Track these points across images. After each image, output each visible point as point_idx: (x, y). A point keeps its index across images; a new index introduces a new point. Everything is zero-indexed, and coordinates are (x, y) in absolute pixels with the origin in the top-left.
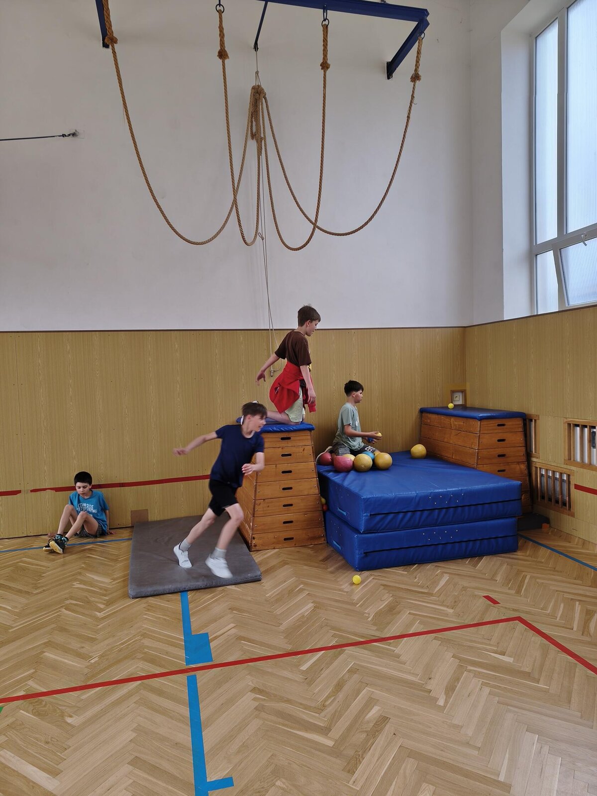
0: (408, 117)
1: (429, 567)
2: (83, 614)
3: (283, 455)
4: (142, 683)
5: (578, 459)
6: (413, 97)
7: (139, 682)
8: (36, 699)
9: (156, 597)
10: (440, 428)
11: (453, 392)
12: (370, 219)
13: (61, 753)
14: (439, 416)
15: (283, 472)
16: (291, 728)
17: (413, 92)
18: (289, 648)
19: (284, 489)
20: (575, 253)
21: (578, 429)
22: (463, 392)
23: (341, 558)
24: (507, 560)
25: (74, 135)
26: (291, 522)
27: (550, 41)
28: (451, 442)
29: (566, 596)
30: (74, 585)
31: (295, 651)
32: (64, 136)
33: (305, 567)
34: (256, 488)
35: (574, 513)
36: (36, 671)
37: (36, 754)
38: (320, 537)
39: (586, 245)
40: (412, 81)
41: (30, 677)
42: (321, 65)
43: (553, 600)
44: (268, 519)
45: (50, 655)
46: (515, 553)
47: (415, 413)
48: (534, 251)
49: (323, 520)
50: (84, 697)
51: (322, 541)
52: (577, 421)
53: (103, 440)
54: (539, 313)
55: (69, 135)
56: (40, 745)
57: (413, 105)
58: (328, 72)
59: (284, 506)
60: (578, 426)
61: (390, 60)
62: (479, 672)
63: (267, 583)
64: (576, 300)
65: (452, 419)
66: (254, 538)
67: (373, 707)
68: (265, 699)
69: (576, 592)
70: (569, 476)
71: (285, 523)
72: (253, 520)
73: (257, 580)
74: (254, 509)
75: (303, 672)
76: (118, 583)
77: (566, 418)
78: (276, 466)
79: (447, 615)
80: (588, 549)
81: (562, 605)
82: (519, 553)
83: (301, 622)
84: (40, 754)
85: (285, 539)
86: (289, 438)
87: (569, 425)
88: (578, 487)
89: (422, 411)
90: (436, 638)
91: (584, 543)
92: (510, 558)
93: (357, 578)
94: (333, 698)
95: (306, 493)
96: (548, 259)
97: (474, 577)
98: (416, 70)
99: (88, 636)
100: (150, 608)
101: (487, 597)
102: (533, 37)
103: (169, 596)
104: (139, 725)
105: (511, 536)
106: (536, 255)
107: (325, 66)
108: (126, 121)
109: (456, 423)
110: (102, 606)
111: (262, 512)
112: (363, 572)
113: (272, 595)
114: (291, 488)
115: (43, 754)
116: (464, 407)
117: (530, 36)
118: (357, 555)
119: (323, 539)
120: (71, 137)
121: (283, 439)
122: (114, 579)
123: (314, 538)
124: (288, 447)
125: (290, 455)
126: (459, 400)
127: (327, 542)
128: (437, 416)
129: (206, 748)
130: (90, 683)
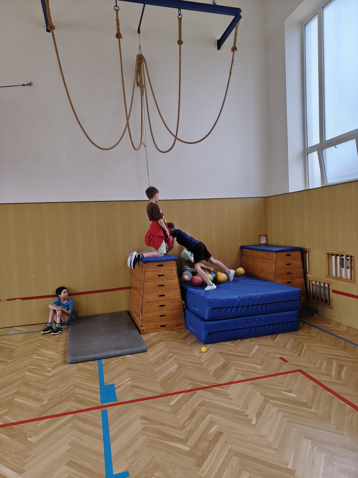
0: (230, 73)
1: (247, 341)
2: (39, 374)
3: (159, 276)
4: (74, 415)
5: (334, 274)
6: (233, 60)
7: (73, 415)
8: (10, 427)
9: (83, 363)
10: (252, 258)
11: (260, 236)
12: (209, 134)
13: (25, 460)
14: (252, 250)
15: (159, 286)
16: (164, 440)
17: (233, 57)
18: (163, 392)
19: (160, 296)
20: (330, 152)
21: (334, 257)
22: (266, 236)
23: (194, 337)
24: (293, 335)
25: (30, 84)
26: (164, 316)
27: (313, 27)
28: (259, 266)
29: (328, 356)
30: (33, 357)
31: (167, 393)
32: (24, 85)
33: (173, 343)
34: (143, 296)
35: (332, 307)
36: (10, 410)
37: (9, 461)
38: (181, 325)
39: (336, 147)
40: (232, 51)
41: (6, 413)
42: (178, 42)
43: (320, 359)
44: (151, 314)
45: (18, 400)
46: (298, 332)
47: (237, 249)
48: (306, 152)
49: (183, 314)
50: (39, 425)
51: (183, 326)
52: (333, 252)
53: (50, 268)
54: (310, 189)
55: (27, 85)
56: (12, 455)
57: (233, 65)
58: (182, 46)
59: (160, 306)
60: (333, 255)
61: (219, 39)
62: (277, 404)
63: (150, 353)
64: (331, 180)
65: (260, 252)
66: (142, 326)
67: (213, 426)
68: (148, 423)
69: (333, 353)
70: (329, 285)
71: (160, 316)
72: (142, 315)
73: (144, 351)
74: (142, 308)
75: (171, 406)
76: (60, 355)
77: (327, 250)
78: (155, 282)
79: (257, 369)
80: (340, 328)
81: (325, 362)
82: (300, 331)
83: (170, 376)
84: (12, 460)
85: (161, 326)
86: (162, 265)
87: (328, 254)
88: (334, 291)
89: (242, 248)
90: (251, 384)
91: (338, 324)
92: (294, 334)
93: (204, 349)
94: (189, 422)
95: (173, 298)
96: (314, 156)
97: (273, 346)
98: (234, 45)
99: (42, 388)
100: (79, 370)
101: (281, 358)
102: (303, 25)
103: (91, 362)
104: (72, 441)
105: (296, 321)
106: (308, 154)
107: (180, 42)
108: (61, 76)
109: (262, 255)
110: (50, 369)
111: (147, 310)
112: (208, 345)
113: (154, 359)
114: (164, 295)
115: (14, 461)
116: (266, 245)
117: (302, 24)
118: (204, 334)
119: (184, 325)
120: (28, 86)
121: (158, 266)
122: (58, 353)
123: (178, 325)
124: (161, 270)
125: (163, 275)
126: (263, 241)
127: (186, 327)
128: (250, 250)
129: (113, 453)
130: (42, 416)
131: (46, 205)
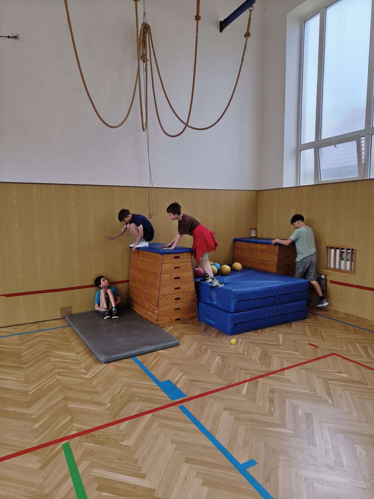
0: (243, 59)
1: (267, 330)
2: (75, 378)
3: (175, 268)
4: (153, 414)
5: (332, 266)
6: (245, 47)
7: (150, 415)
8: (89, 434)
9: (117, 362)
10: (249, 250)
11: (251, 229)
12: (218, 121)
13: (136, 464)
14: (248, 243)
15: (175, 278)
16: (263, 427)
17: (246, 44)
18: (225, 383)
19: (175, 289)
21: (333, 250)
22: (256, 229)
23: (214, 329)
24: (307, 324)
25: (16, 37)
26: (179, 309)
28: (257, 258)
29: (348, 340)
30: (52, 360)
31: (231, 384)
32: (9, 37)
33: (197, 336)
34: (159, 289)
35: (329, 296)
36: (73, 418)
37: (118, 468)
38: (195, 317)
39: (336, 147)
40: (245, 37)
41: (72, 421)
42: (195, 17)
43: (344, 343)
44: (166, 308)
45: (72, 405)
46: (306, 319)
48: (300, 148)
49: (197, 306)
50: (121, 428)
51: (197, 319)
52: (333, 245)
53: (40, 260)
54: (301, 185)
55: (13, 37)
56: (117, 462)
59: (176, 299)
60: (333, 248)
61: (222, 20)
62: (337, 384)
66: (158, 320)
67: (298, 410)
68: (236, 414)
69: (350, 337)
70: (326, 276)
71: (176, 309)
72: (158, 309)
73: (177, 345)
74: (158, 302)
75: (245, 396)
76: (83, 355)
77: (326, 244)
78: (171, 275)
79: (297, 356)
81: (350, 345)
82: (307, 319)
83: (221, 368)
84: (121, 467)
85: (176, 320)
86: (178, 257)
87: (328, 248)
88: (331, 282)
89: (235, 240)
90: (301, 369)
93: (233, 341)
94: (273, 407)
95: (188, 291)
96: (310, 154)
97: (295, 334)
98: (248, 30)
99: (91, 391)
100: (119, 369)
101: (310, 344)
102: (303, 20)
103: (126, 360)
104: (172, 439)
105: (305, 310)
106: (300, 151)
107: (198, 18)
109: (261, 247)
110: (84, 371)
111: (163, 304)
112: (233, 336)
114: (179, 288)
115: (125, 467)
117: (301, 20)
118: (230, 325)
120: (13, 40)
121: (175, 257)
122: (78, 353)
123: (191, 318)
124: (178, 262)
125: (179, 267)
129: (225, 446)
130: (117, 419)
131: (36, 187)
